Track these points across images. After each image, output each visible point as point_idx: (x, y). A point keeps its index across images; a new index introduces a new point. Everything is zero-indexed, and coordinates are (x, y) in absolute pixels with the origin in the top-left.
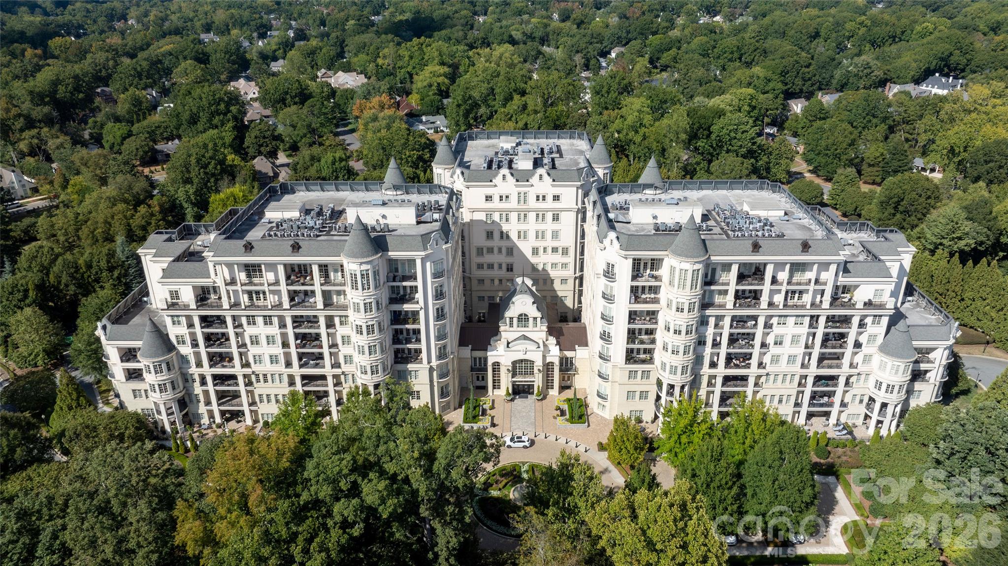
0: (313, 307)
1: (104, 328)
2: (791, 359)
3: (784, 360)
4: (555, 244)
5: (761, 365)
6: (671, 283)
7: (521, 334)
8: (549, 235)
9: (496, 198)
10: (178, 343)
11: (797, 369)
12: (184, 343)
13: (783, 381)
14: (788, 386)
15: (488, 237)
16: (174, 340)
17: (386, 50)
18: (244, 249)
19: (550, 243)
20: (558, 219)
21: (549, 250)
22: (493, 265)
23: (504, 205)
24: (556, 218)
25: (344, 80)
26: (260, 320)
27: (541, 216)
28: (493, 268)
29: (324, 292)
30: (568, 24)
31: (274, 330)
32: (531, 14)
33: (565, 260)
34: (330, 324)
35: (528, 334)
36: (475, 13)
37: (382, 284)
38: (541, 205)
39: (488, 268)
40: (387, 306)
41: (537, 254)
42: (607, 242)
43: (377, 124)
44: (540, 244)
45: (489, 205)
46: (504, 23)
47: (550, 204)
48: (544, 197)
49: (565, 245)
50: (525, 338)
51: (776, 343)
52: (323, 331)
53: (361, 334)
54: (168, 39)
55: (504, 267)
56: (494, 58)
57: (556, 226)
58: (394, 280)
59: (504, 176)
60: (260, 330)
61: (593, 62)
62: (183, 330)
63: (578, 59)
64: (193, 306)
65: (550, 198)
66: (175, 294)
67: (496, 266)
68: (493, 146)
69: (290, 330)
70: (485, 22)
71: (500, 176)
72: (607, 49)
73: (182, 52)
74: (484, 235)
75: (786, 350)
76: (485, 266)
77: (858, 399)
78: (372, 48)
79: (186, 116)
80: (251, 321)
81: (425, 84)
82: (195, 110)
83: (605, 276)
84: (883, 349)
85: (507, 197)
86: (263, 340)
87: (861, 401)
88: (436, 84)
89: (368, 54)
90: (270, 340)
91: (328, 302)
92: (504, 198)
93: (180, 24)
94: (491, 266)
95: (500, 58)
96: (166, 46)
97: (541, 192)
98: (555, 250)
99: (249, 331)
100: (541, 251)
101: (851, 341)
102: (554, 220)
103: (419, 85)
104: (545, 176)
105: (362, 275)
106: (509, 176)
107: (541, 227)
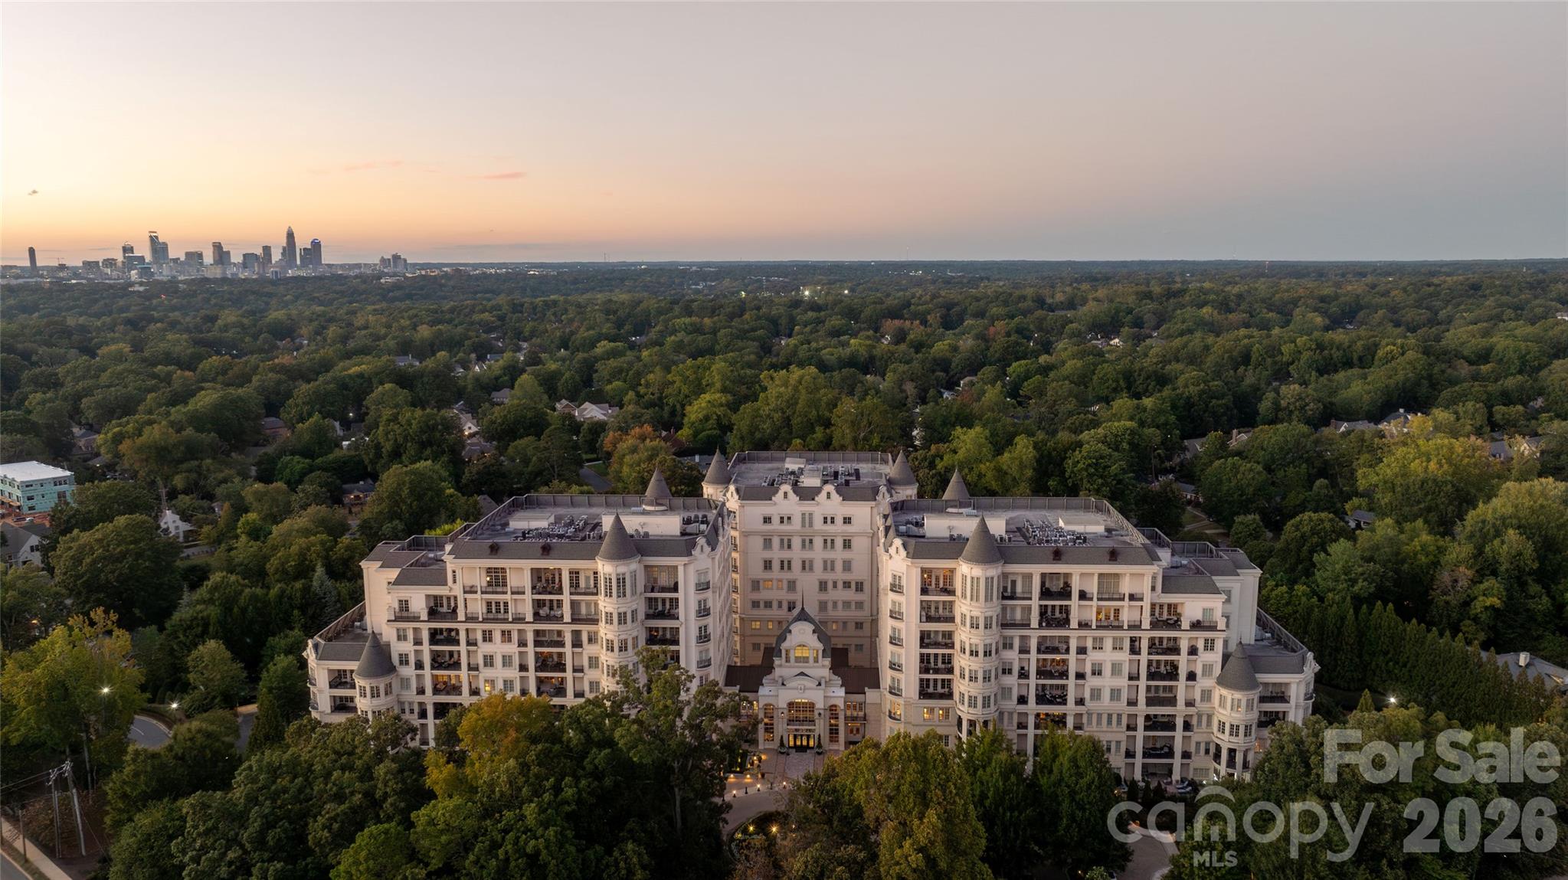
0: (559, 619)
1: (316, 646)
2: (1115, 694)
3: (1106, 695)
4: (847, 577)
5: (1080, 702)
6: (964, 596)
7: (798, 671)
8: (839, 566)
9: (776, 520)
10: (401, 663)
11: (1121, 706)
12: (407, 663)
13: (1110, 722)
14: (1115, 729)
15: (766, 568)
16: (395, 660)
17: (651, 376)
18: (489, 551)
19: (840, 575)
20: (850, 547)
21: (840, 585)
22: (771, 603)
23: (785, 527)
24: (847, 544)
25: (592, 412)
26: (497, 636)
27: (829, 542)
28: (771, 607)
29: (573, 603)
30: (903, 347)
31: (512, 648)
32: (855, 335)
33: (859, 597)
34: (577, 643)
35: (806, 671)
36: (778, 334)
37: (638, 592)
38: (829, 528)
39: (766, 606)
40: (642, 622)
41: (826, 589)
42: (892, 550)
43: (636, 457)
44: (829, 577)
45: (768, 527)
46: (814, 345)
47: (839, 527)
48: (833, 520)
49: (859, 578)
50: (802, 674)
51: (1094, 673)
52: (568, 650)
53: (612, 650)
54: (356, 359)
55: (785, 606)
56: (792, 382)
57: (847, 555)
58: (652, 591)
59: (786, 494)
60: (497, 648)
61: (932, 392)
62: (408, 647)
63: (910, 388)
64: (424, 616)
65: (839, 520)
66: (404, 605)
67: (775, 605)
68: (778, 469)
69: (530, 649)
70: (788, 345)
71: (781, 494)
72: (955, 379)
73: (377, 374)
74: (761, 565)
75: (1106, 682)
76: (762, 605)
77: (1203, 747)
78: (631, 373)
79: (388, 447)
80: (488, 637)
81: (701, 416)
82: (400, 440)
83: (892, 590)
84: (1222, 681)
85: (789, 518)
86: (498, 661)
87: (1207, 751)
88: (715, 417)
89: (625, 381)
90: (507, 661)
91: (576, 617)
92: (785, 520)
93: (368, 342)
94: (768, 604)
95: (800, 382)
96: (356, 368)
97: (829, 513)
98: (847, 585)
99: (484, 648)
100: (830, 585)
101: (1183, 673)
102: (845, 546)
103: (693, 417)
104: (834, 494)
105: (618, 579)
106: (791, 494)
107: (830, 555)
